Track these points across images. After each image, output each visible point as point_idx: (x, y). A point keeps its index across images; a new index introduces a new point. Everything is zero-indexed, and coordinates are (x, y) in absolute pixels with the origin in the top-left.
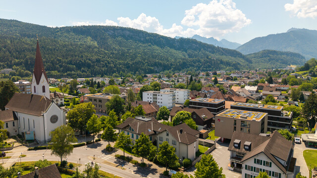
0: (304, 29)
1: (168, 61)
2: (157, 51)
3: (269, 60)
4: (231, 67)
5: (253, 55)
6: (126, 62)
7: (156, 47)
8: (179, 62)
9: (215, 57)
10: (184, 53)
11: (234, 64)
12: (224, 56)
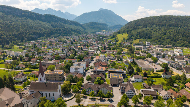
0: (106, 9)
1: (41, 30)
2: (31, 23)
3: (94, 28)
4: (77, 33)
5: (86, 25)
6: (14, 33)
7: (29, 20)
8: (48, 31)
9: (67, 26)
10: (49, 24)
11: (78, 31)
12: (71, 26)
